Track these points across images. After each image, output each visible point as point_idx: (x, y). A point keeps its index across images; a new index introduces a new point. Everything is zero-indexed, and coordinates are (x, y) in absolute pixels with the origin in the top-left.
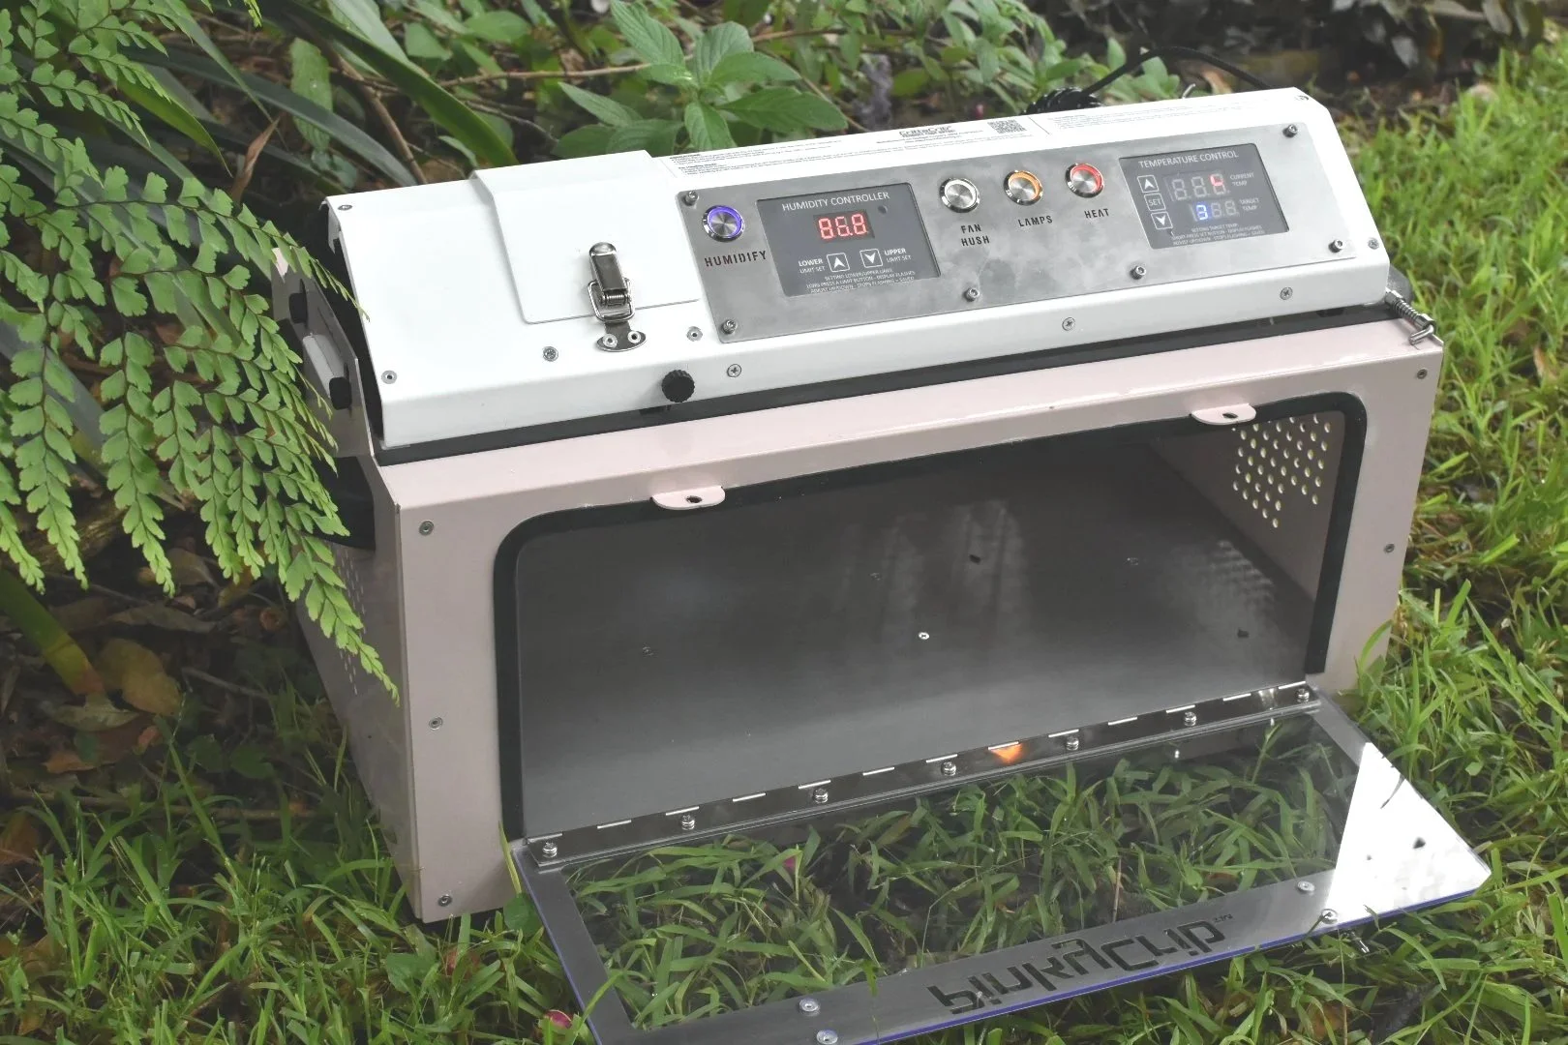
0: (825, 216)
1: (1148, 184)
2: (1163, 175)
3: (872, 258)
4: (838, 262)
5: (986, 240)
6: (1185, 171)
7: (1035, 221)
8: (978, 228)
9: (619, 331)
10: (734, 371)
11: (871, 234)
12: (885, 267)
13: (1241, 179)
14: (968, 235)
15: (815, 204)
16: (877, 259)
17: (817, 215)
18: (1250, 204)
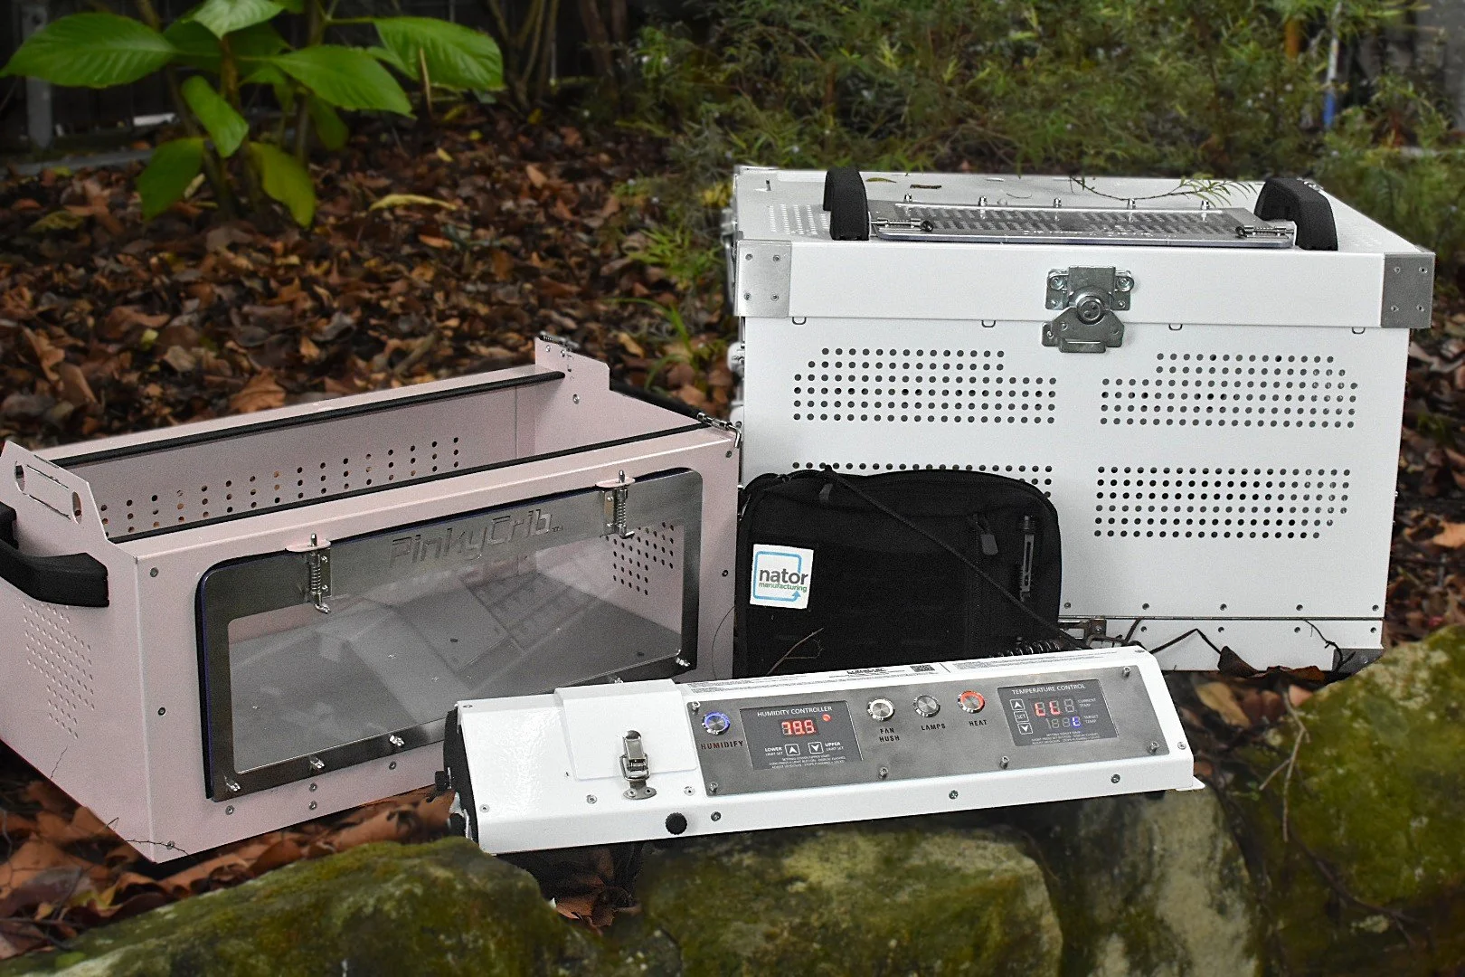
0: (786, 721)
1: (1017, 705)
2: (1030, 700)
3: (816, 748)
4: (792, 750)
5: (897, 738)
6: (1045, 698)
7: (933, 727)
8: (892, 730)
9: (640, 786)
10: (716, 816)
11: (817, 732)
12: (825, 753)
13: (1085, 703)
14: (884, 735)
15: (780, 713)
16: (819, 750)
17: (781, 719)
18: (1091, 719)
